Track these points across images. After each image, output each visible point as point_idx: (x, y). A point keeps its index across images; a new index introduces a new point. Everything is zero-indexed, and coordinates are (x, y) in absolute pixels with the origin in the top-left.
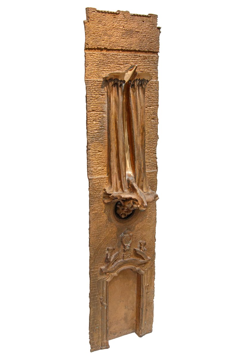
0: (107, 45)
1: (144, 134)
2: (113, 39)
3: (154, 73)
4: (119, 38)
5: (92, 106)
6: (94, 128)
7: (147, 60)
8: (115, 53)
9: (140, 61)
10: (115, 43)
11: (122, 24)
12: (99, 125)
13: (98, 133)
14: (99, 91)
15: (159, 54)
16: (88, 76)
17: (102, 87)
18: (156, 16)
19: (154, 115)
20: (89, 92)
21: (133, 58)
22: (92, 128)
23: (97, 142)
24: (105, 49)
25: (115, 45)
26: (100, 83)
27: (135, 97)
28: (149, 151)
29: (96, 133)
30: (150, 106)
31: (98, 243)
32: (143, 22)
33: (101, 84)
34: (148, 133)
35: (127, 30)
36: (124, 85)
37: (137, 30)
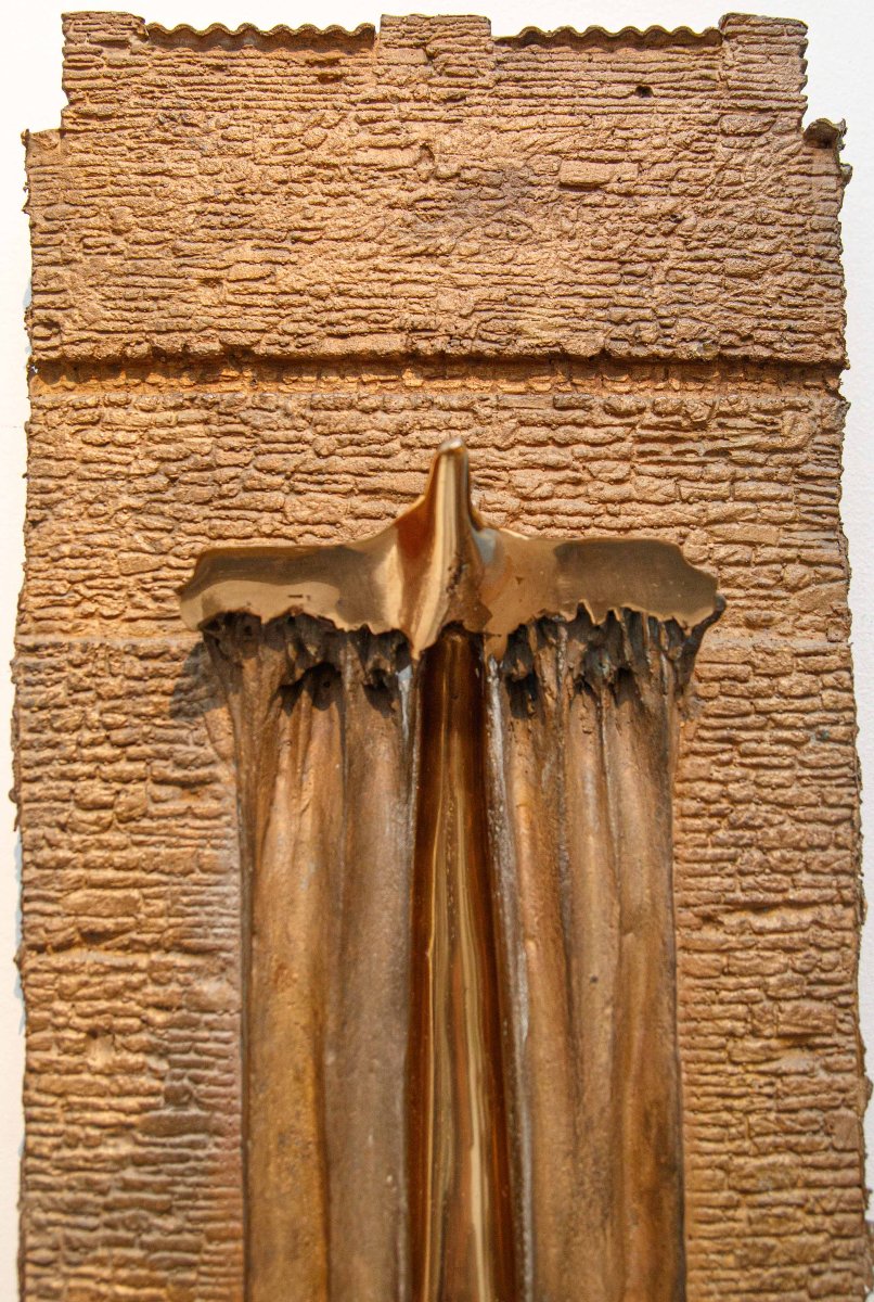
0: (252, 329)
1: (669, 1201)
2: (312, 268)
3: (794, 572)
4: (375, 255)
5: (77, 897)
6: (98, 1109)
7: (710, 445)
8: (348, 387)
9: (625, 458)
10: (339, 301)
11: (419, 132)
12: (146, 1081)
13: (138, 1162)
14: (147, 749)
15: (848, 383)
16: (52, 611)
17: (185, 708)
18: (788, 37)
19: (808, 1005)
20: (48, 753)
21: (542, 433)
22: (70, 1107)
23: (126, 1263)
24: (237, 356)
25: (334, 316)
26: (157, 674)
27: (554, 806)
29: (121, 1162)
30: (759, 908)
32: (644, 91)
33: (169, 684)
34: (745, 1192)
35: (468, 175)
36: (405, 679)
37: (574, 171)
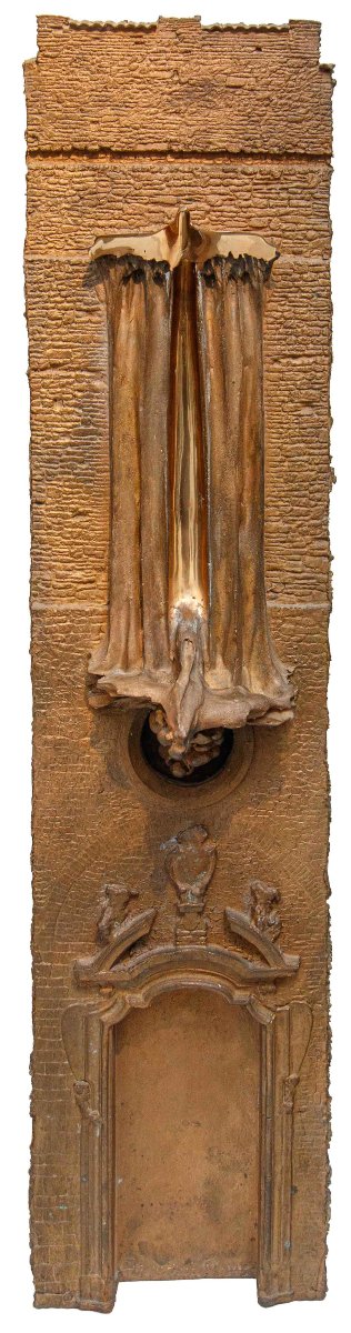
0: (110, 139)
1: (259, 459)
2: (133, 117)
3: (312, 233)
4: (157, 113)
5: (49, 351)
6: (57, 427)
7: (280, 186)
8: (147, 163)
9: (249, 191)
10: (143, 130)
11: (173, 64)
12: (74, 417)
13: (71, 445)
14: (74, 298)
15: (333, 162)
16: (37, 246)
17: (88, 283)
18: (312, 29)
19: (311, 391)
20: (37, 299)
21: (218, 181)
22: (47, 426)
23: (69, 480)
24: (105, 150)
25: (141, 136)
26: (77, 271)
27: (221, 321)
28: (293, 526)
29: (66, 445)
30: (295, 357)
31: (69, 860)
32: (259, 49)
33: (82, 275)
34: (287, 457)
35: (192, 82)
36: (168, 276)
37: (232, 81)
